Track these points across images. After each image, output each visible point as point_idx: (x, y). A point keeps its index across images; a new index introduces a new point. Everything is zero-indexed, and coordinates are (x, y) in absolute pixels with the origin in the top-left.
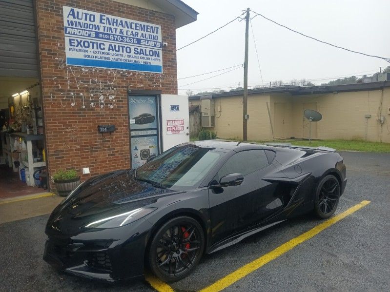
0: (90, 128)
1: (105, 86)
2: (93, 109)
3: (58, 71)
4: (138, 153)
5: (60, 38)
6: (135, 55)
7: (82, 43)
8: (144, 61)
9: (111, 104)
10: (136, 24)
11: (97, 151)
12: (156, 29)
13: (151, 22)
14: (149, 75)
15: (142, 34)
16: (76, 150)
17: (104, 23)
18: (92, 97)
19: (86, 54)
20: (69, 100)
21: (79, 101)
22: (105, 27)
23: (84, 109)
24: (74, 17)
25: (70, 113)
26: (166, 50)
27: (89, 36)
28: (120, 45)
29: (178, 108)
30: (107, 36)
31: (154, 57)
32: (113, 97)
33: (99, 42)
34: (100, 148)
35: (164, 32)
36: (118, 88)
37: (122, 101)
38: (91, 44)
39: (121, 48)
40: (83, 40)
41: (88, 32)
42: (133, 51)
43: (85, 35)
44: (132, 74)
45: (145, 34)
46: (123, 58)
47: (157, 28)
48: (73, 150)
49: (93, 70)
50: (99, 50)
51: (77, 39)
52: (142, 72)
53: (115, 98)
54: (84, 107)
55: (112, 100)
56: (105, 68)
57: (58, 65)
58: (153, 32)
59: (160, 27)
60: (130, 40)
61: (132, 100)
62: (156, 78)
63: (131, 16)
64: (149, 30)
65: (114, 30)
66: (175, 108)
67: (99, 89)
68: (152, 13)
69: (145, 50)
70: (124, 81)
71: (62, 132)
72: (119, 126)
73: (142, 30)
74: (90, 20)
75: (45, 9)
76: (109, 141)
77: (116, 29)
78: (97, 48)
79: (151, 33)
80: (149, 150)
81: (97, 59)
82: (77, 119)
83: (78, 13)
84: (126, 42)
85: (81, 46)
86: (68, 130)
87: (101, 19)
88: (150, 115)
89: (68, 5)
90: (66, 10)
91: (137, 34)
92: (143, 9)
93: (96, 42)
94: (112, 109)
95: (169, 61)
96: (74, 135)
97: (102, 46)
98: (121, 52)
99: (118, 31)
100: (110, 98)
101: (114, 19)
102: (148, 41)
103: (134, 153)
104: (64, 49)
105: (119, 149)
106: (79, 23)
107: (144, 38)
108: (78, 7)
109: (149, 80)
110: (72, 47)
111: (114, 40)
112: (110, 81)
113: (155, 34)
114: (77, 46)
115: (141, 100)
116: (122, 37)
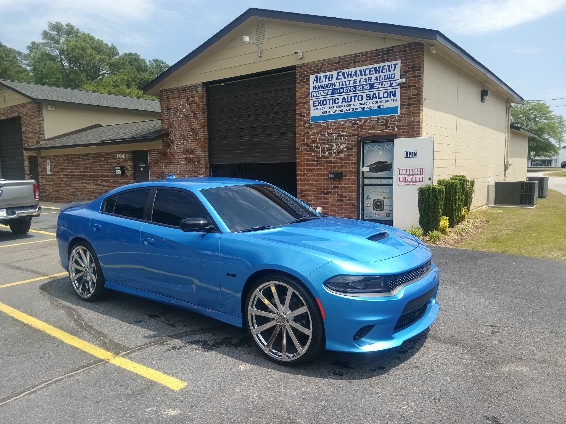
0: (324, 174)
1: (338, 137)
2: (328, 158)
3: (305, 129)
4: (371, 202)
5: (307, 103)
6: (367, 102)
7: (322, 103)
8: (377, 105)
9: (342, 153)
10: (371, 69)
11: (328, 195)
12: (393, 67)
13: (388, 61)
14: (383, 119)
15: (377, 77)
16: (314, 191)
17: (340, 79)
18: (327, 148)
19: (324, 111)
20: (311, 151)
21: (317, 151)
22: (340, 83)
23: (320, 158)
24: (317, 83)
25: (311, 161)
26: (406, 87)
27: (327, 95)
28: (352, 95)
29: (416, 154)
30: (341, 91)
31: (389, 99)
32: (344, 146)
33: (334, 98)
34: (331, 192)
35: (404, 66)
36: (349, 138)
37: (352, 150)
38: (328, 102)
39: (353, 98)
40: (322, 99)
41: (326, 91)
42: (365, 98)
43: (324, 95)
44: (363, 121)
45: (380, 77)
46: (354, 108)
47: (395, 65)
48: (311, 191)
49: (329, 124)
50: (334, 105)
51: (318, 100)
52: (375, 117)
53: (346, 147)
54: (321, 156)
55: (343, 150)
56: (339, 120)
57: (305, 124)
58: (390, 71)
59: (399, 62)
60: (363, 88)
61: (367, 148)
62: (391, 122)
63: (367, 63)
64: (384, 71)
65: (348, 83)
66: (411, 154)
67: (333, 140)
68: (391, 50)
69: (379, 94)
70: (356, 130)
71: (304, 176)
72: (348, 174)
73: (376, 74)
74: (329, 81)
75: (299, 83)
76: (338, 187)
77: (350, 81)
78: (333, 104)
79: (388, 73)
80: (383, 201)
81: (332, 113)
82: (315, 167)
83: (320, 77)
84: (359, 91)
85: (321, 105)
86: (309, 175)
87: (338, 76)
88: (387, 163)
89: (314, 73)
90: (312, 78)
91: (370, 79)
92: (380, 50)
93: (332, 98)
94: (342, 158)
95: (409, 99)
96: (313, 179)
97: (337, 101)
98: (353, 102)
99: (352, 82)
100: (342, 147)
101: (349, 73)
102: (383, 83)
103: (366, 202)
104: (310, 110)
105: (347, 195)
106: (321, 86)
107: (379, 81)
108: (322, 72)
109: (382, 125)
110: (315, 108)
111: (347, 92)
112: (343, 131)
113: (392, 72)
114: (318, 106)
115: (377, 147)
116: (355, 87)
